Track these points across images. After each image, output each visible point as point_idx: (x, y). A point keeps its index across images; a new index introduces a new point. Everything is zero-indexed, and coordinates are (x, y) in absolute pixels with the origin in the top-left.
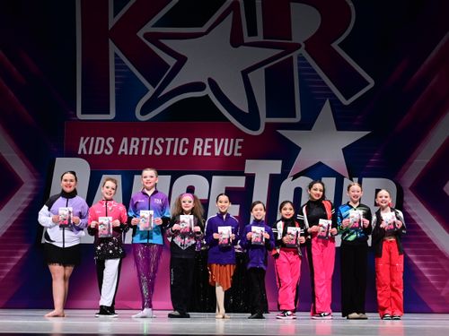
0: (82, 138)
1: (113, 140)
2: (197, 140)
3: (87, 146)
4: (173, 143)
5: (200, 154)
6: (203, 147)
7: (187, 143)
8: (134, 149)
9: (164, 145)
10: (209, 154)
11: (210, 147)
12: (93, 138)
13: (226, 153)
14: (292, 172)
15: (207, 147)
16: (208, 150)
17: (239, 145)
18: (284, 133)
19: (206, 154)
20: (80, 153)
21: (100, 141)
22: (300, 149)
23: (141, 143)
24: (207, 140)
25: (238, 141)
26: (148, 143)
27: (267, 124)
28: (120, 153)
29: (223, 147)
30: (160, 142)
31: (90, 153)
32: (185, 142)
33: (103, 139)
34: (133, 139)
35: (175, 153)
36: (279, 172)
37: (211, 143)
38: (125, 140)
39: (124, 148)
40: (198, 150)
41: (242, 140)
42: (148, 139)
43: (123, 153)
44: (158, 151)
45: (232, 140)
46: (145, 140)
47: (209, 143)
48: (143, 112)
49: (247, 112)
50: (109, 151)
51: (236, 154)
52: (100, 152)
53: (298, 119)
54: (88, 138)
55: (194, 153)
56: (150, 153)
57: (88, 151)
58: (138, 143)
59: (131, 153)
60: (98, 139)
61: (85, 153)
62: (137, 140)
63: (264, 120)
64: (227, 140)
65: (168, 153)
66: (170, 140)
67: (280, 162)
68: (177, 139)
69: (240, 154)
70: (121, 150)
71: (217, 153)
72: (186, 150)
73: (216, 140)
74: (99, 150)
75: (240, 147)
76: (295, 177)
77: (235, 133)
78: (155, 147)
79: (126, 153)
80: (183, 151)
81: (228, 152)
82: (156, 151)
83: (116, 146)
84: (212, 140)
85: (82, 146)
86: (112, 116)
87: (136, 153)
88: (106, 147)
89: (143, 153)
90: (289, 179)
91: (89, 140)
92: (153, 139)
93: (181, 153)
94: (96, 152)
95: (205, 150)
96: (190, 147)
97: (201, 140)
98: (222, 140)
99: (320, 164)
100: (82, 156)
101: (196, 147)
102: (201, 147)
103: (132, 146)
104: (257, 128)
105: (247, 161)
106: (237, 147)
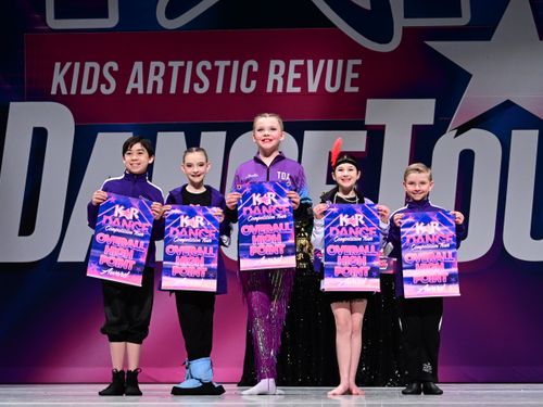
0: (58, 65)
1: (116, 68)
2: (273, 63)
3: (68, 78)
4: (228, 70)
5: (280, 89)
6: (285, 77)
7: (255, 69)
8: (155, 83)
9: (212, 75)
10: (298, 90)
11: (298, 76)
12: (77, 65)
13: (328, 88)
14: (455, 121)
15: (293, 75)
16: (296, 83)
17: (353, 72)
18: (437, 46)
19: (291, 89)
20: (54, 92)
21: (92, 70)
22: (471, 76)
23: (169, 70)
24: (293, 63)
25: (351, 63)
26: (182, 71)
27: (406, 30)
28: (128, 91)
29: (323, 77)
30: (204, 68)
31: (73, 92)
32: (251, 67)
33: (96, 66)
34: (153, 65)
35: (233, 89)
36: (430, 121)
37: (301, 69)
38: (138, 66)
39: (136, 81)
40: (275, 82)
41: (359, 62)
42: (182, 63)
43: (135, 91)
44: (201, 86)
45: (340, 62)
46: (176, 65)
47: (297, 69)
48: (172, 13)
49: (369, 8)
50: (108, 87)
51: (348, 89)
52: (93, 90)
53: (465, 19)
54: (68, 65)
55: (269, 89)
56: (186, 90)
57: (69, 89)
58: (162, 72)
59: (149, 91)
60: (88, 65)
61: (64, 92)
62: (161, 65)
63: (400, 22)
64: (330, 62)
65: (219, 90)
66: (222, 64)
67: (432, 102)
68: (236, 63)
69: (356, 89)
70: (131, 86)
71: (313, 87)
72: (254, 83)
73: (310, 63)
74: (89, 86)
75: (356, 75)
76: (461, 130)
77: (346, 49)
78: (195, 79)
79: (141, 91)
80: (248, 85)
81: (333, 85)
82: (196, 86)
83: (122, 77)
84: (301, 62)
85: (58, 78)
86: (112, 21)
87: (160, 90)
88: (102, 80)
89: (173, 90)
90: (450, 135)
91: (72, 68)
92: (190, 64)
93: (244, 89)
94: (84, 91)
95: (290, 82)
96: (261, 76)
97: (282, 64)
98: (322, 62)
99: (508, 104)
100: (59, 98)
101: (272, 76)
102: (282, 76)
103: (152, 78)
104: (387, 39)
105: (369, 101)
106: (351, 75)
